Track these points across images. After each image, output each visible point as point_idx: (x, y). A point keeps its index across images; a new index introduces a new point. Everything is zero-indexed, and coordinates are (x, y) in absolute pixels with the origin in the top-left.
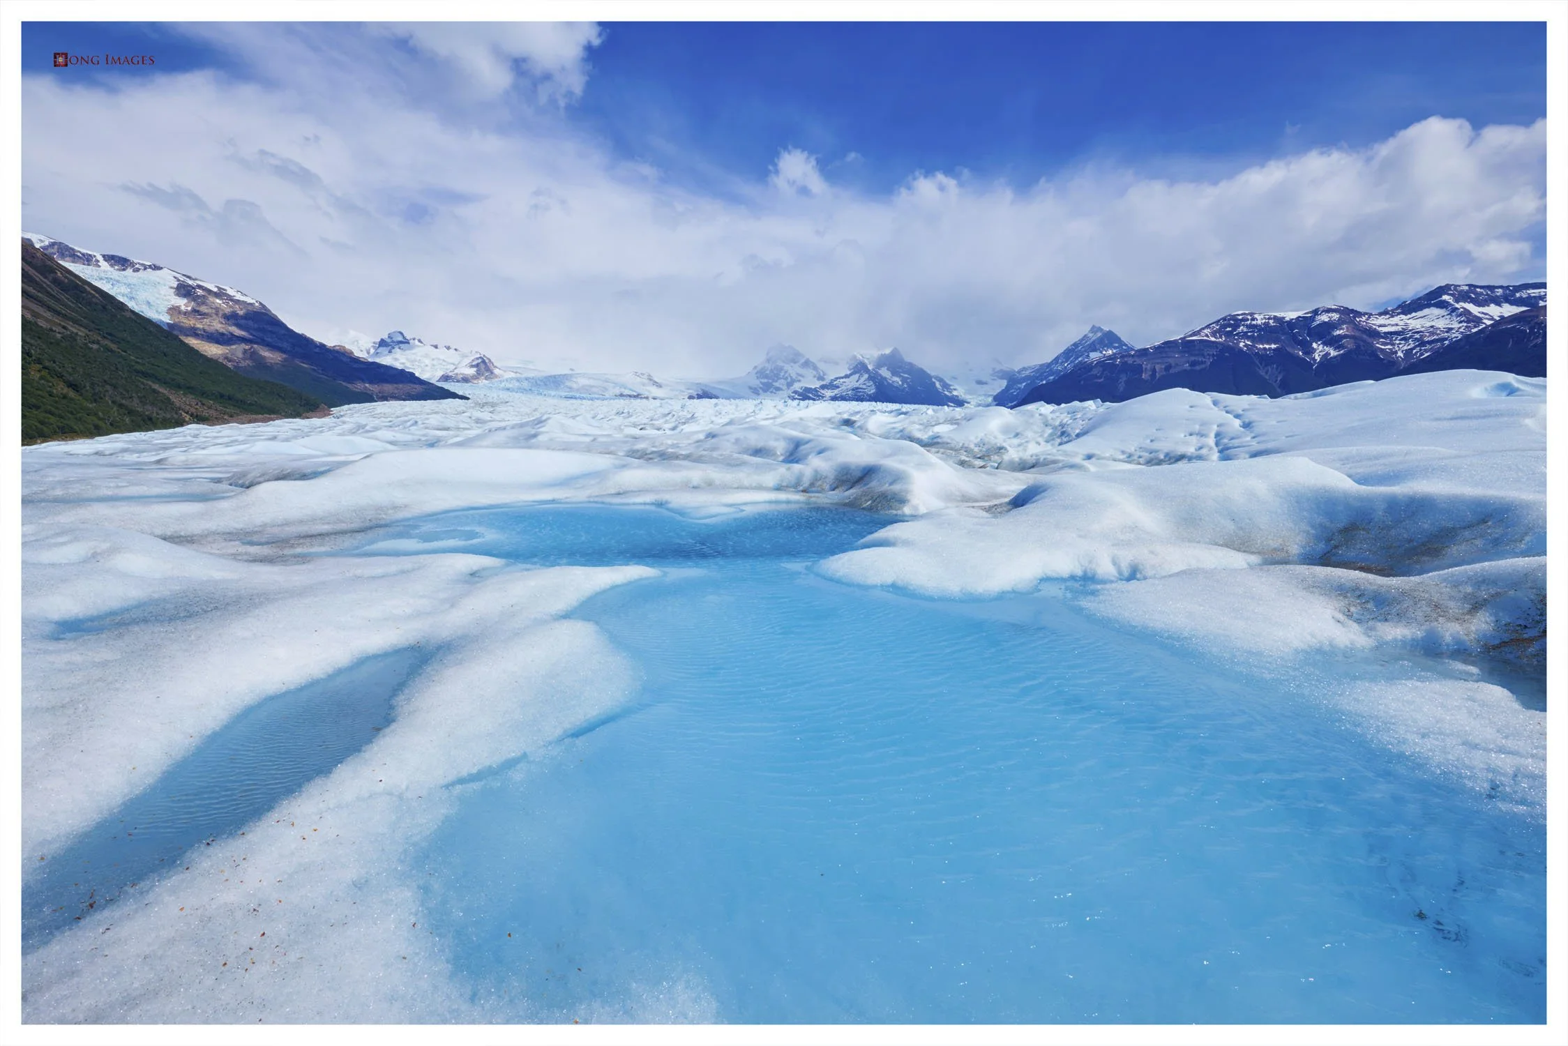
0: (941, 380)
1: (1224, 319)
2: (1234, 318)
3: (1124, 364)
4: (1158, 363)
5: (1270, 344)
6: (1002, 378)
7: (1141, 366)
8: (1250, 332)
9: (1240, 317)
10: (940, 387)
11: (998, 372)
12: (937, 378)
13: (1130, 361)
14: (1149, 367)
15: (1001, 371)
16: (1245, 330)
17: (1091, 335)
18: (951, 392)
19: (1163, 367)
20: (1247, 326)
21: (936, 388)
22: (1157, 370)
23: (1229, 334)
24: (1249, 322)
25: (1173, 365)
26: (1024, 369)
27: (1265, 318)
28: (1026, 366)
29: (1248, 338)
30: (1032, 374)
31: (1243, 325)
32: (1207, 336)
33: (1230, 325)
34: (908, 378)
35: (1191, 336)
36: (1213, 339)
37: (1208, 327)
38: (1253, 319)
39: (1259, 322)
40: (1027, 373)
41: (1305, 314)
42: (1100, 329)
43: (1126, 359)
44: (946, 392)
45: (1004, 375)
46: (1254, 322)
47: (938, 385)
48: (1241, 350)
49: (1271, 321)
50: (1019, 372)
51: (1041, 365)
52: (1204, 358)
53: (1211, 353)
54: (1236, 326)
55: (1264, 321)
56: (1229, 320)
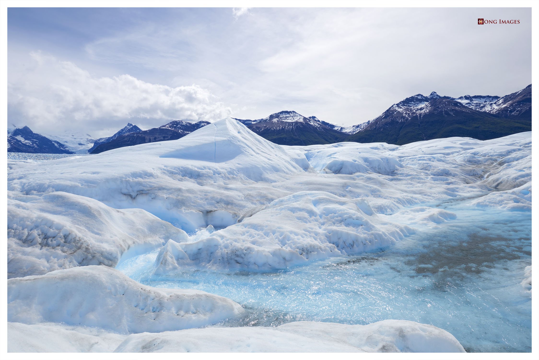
0: (58, 143)
1: (173, 122)
2: (176, 122)
3: (138, 136)
4: (151, 136)
5: (188, 132)
6: (91, 143)
7: (144, 137)
8: (182, 127)
9: (178, 122)
10: (58, 146)
11: (90, 140)
12: (55, 142)
13: (140, 135)
14: (148, 138)
15: (91, 140)
16: (180, 126)
17: (128, 127)
18: (64, 149)
19: (153, 138)
20: (181, 125)
21: (56, 147)
22: (151, 139)
23: (175, 127)
24: (181, 124)
25: (157, 137)
26: (101, 139)
27: (186, 123)
28: (102, 137)
29: (182, 129)
30: (105, 141)
31: (179, 125)
32: (168, 127)
33: (175, 124)
34: (37, 141)
35: (162, 127)
36: (170, 129)
37: (168, 124)
38: (182, 123)
39: (184, 124)
40: (103, 140)
41: (198, 122)
42: (131, 125)
43: (138, 135)
44: (61, 148)
45: (91, 141)
46: (183, 124)
47: (56, 145)
48: (179, 133)
49: (188, 124)
50: (99, 140)
51: (109, 138)
52: (168, 135)
53: (170, 134)
54: (177, 125)
55: (185, 124)
56: (175, 122)
